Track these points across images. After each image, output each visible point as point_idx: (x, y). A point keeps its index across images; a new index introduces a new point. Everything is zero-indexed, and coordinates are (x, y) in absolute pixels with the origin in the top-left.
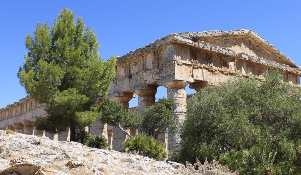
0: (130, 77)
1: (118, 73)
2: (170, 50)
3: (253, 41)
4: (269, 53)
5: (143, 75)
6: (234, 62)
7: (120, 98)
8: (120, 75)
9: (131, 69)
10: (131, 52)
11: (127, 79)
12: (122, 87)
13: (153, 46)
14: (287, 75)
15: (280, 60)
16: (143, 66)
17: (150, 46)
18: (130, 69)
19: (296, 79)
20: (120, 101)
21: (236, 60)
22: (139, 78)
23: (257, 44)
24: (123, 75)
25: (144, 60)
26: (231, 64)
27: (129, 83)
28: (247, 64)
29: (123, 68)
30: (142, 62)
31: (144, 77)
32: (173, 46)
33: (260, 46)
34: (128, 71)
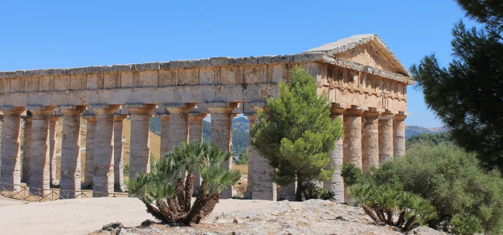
0: (244, 85)
1: (222, 76)
2: (312, 69)
3: (374, 47)
4: (385, 59)
5: (266, 89)
6: (358, 76)
7: (224, 109)
8: (227, 80)
9: (247, 77)
10: (252, 58)
11: (240, 88)
12: (230, 95)
13: (290, 59)
14: (397, 85)
15: (393, 67)
16: (267, 77)
17: (285, 58)
18: (244, 76)
19: (404, 89)
20: (223, 112)
21: (360, 74)
22: (260, 91)
23: (377, 50)
24: (231, 81)
25: (269, 71)
26: (356, 78)
27: (243, 94)
28: (367, 76)
29: (232, 71)
30: (265, 72)
31: (268, 91)
32: (316, 65)
33: (379, 52)
34: (242, 78)
